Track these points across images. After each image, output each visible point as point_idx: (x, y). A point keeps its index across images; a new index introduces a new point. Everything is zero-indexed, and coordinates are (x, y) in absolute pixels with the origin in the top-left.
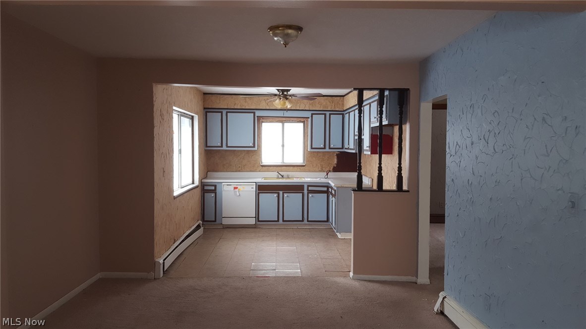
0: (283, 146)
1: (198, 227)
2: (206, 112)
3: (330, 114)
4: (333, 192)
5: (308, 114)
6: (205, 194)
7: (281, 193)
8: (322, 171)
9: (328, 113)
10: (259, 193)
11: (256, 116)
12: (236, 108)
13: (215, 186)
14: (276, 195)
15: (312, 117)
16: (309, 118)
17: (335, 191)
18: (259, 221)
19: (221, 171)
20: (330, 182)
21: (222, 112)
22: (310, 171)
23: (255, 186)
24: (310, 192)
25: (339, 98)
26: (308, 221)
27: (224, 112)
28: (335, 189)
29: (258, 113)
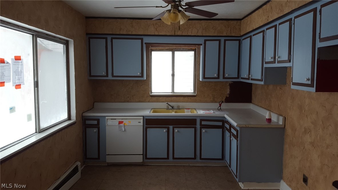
0: (173, 75)
1: (76, 170)
2: (89, 38)
3: (225, 40)
4: (235, 133)
5: (201, 40)
6: (87, 129)
7: (171, 127)
8: (214, 101)
9: (223, 39)
10: (147, 128)
11: (144, 44)
12: (122, 33)
13: (98, 120)
14: (165, 130)
15: (205, 43)
16: (201, 45)
17: (237, 131)
18: (147, 158)
19: (109, 102)
20: (226, 116)
21: (106, 39)
22: (201, 101)
23: (142, 120)
24: (203, 127)
25: (235, 22)
26: (201, 159)
27: (109, 38)
28: (238, 129)
29: (146, 40)
